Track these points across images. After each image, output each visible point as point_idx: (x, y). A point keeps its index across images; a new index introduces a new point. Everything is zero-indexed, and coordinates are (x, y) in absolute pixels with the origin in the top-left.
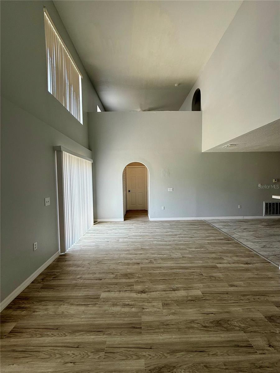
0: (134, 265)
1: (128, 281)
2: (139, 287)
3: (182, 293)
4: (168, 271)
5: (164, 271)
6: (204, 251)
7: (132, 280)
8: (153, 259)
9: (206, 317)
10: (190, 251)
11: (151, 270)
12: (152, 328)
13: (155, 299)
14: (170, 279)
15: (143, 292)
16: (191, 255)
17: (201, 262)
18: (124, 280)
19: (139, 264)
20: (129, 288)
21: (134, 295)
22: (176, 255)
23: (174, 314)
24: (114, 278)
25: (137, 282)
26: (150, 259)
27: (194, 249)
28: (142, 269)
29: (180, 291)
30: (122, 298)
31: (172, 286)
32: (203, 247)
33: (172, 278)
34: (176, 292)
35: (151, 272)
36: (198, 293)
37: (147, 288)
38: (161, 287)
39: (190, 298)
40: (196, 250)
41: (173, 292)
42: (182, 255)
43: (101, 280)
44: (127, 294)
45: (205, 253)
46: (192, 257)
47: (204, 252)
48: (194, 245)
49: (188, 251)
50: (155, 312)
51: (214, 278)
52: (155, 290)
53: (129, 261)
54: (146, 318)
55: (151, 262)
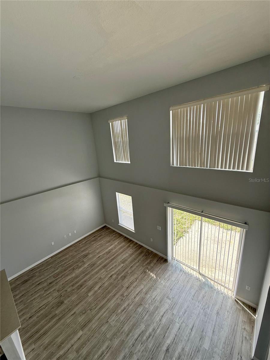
0: (128, 285)
1: (121, 275)
2: (114, 277)
3: (96, 289)
4: (109, 296)
5: (111, 294)
7: (120, 277)
8: (124, 299)
9: (86, 285)
11: (117, 289)
12: (101, 269)
13: (105, 277)
14: (105, 291)
15: (111, 276)
18: (123, 274)
19: (127, 288)
20: (117, 273)
21: (113, 273)
23: (96, 278)
24: (127, 272)
25: (117, 278)
26: (125, 297)
28: (123, 287)
29: (97, 289)
30: (116, 269)
31: (102, 288)
33: (104, 293)
34: (99, 287)
35: (116, 289)
36: (90, 294)
37: (111, 279)
38: (106, 284)
39: (93, 288)
41: (100, 286)
43: (131, 267)
44: (115, 271)
50: (102, 274)
51: (83, 312)
52: (107, 281)
53: (134, 285)
54: (104, 270)
55: (122, 295)
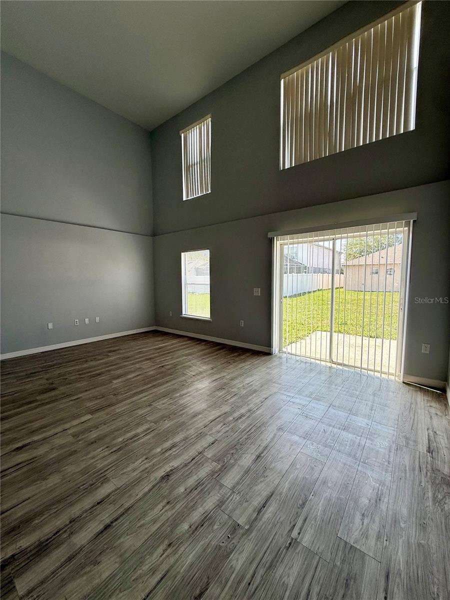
6: (114, 439)
10: (146, 422)
16: (140, 413)
17: (118, 411)
22: (164, 404)
27: (140, 430)
32: (120, 449)
40: (134, 432)
42: (155, 407)
45: (113, 432)
46: (136, 412)
47: (116, 433)
48: (143, 444)
49: (148, 419)
51: (99, 397)
